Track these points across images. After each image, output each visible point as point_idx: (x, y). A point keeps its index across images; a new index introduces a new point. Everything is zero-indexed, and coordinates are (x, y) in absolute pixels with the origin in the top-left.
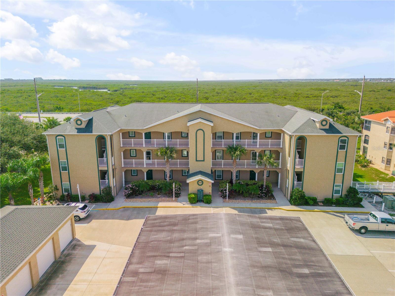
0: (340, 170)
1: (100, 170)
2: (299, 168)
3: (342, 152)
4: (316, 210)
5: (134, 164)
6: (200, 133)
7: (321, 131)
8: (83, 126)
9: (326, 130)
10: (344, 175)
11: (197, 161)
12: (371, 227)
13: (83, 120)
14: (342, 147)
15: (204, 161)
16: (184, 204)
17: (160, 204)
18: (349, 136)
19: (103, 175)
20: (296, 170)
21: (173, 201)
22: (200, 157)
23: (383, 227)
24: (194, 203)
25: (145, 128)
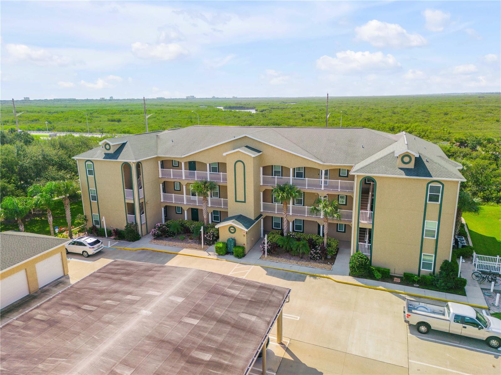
0: (430, 233)
1: (128, 203)
2: (365, 223)
3: (433, 206)
4: (381, 287)
5: (173, 199)
6: (239, 165)
7: (400, 170)
8: (112, 151)
9: (408, 172)
10: (437, 241)
11: (236, 201)
13: (111, 144)
14: (434, 198)
15: (245, 202)
16: (210, 255)
17: (185, 251)
18: (444, 181)
19: (131, 209)
20: (360, 226)
21: (201, 249)
22: (240, 198)
23: (458, 329)
24: (222, 255)
25: (183, 156)
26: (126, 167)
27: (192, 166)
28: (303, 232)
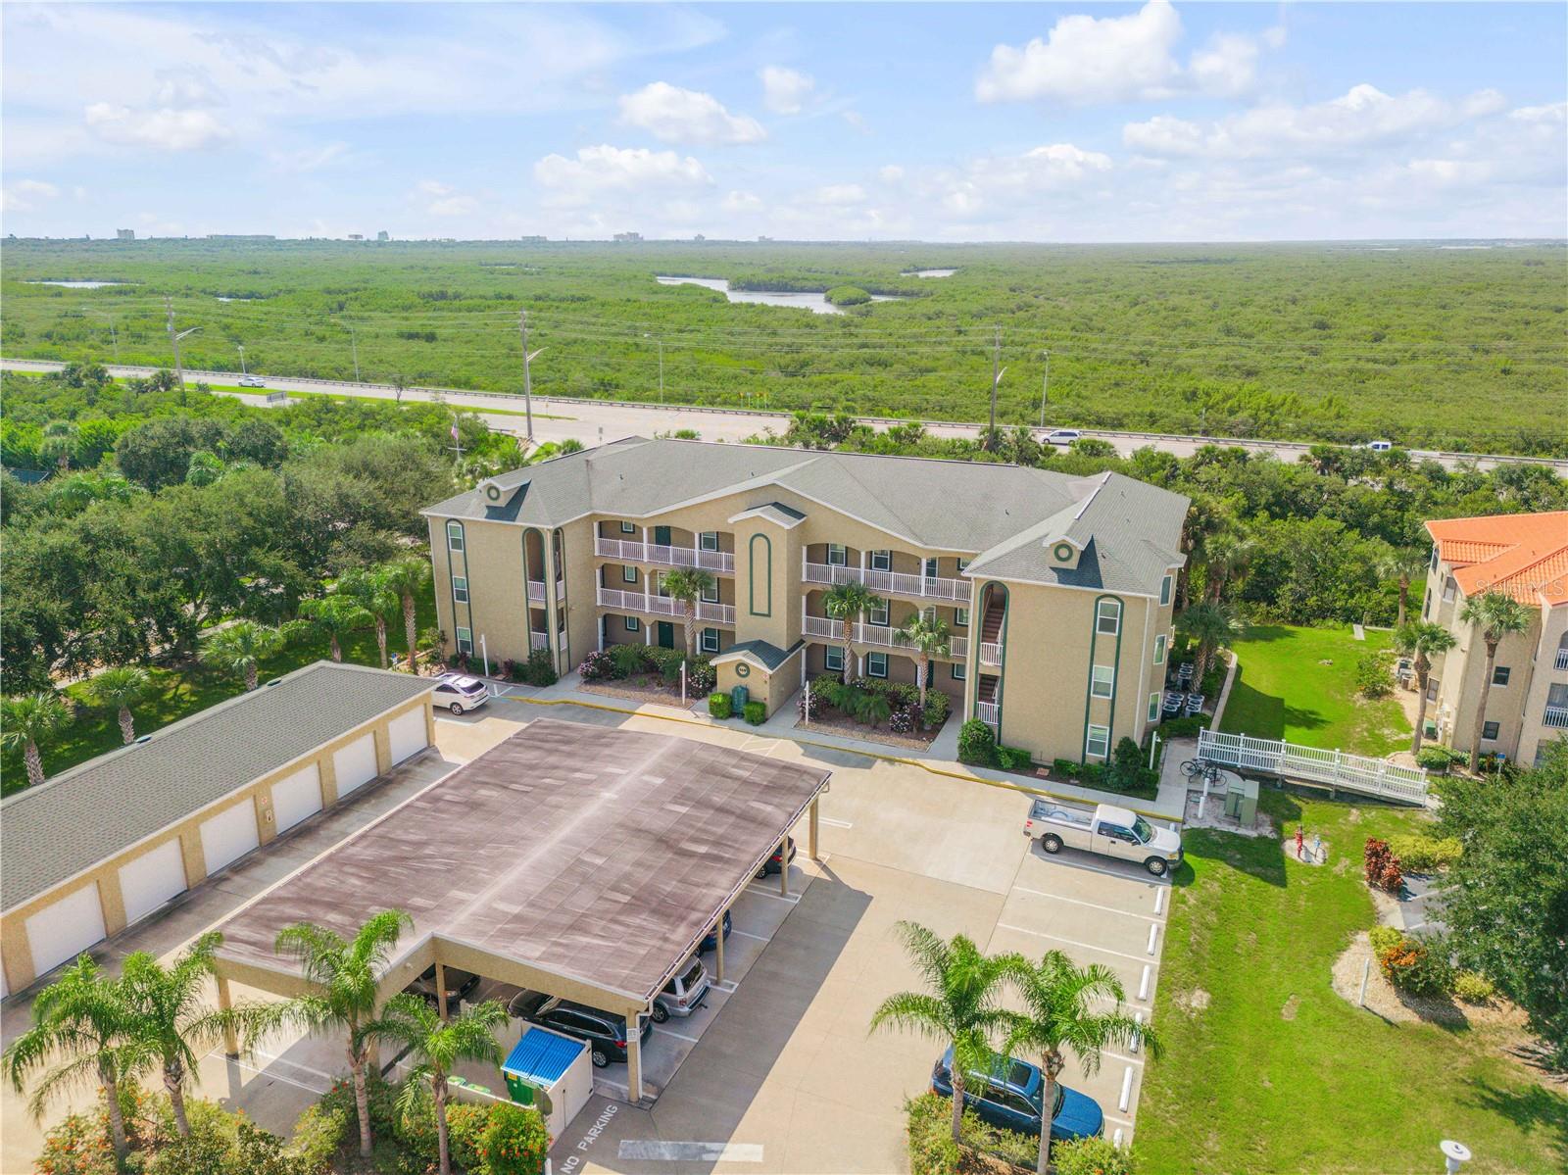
0: (1101, 689)
1: (533, 610)
2: (989, 666)
3: (1107, 638)
4: (1008, 783)
5: (622, 603)
6: (760, 543)
7: (1051, 572)
8: (502, 502)
9: (1065, 576)
10: (1113, 701)
11: (752, 613)
12: (1071, 839)
13: (502, 489)
14: (1107, 625)
15: (769, 615)
16: (697, 717)
17: (647, 708)
18: (1125, 596)
19: (539, 621)
20: (981, 671)
21: (680, 705)
22: (761, 606)
23: (1103, 845)
24: (721, 718)
25: (646, 516)
26: (533, 537)
27: (663, 535)
28: (886, 678)
